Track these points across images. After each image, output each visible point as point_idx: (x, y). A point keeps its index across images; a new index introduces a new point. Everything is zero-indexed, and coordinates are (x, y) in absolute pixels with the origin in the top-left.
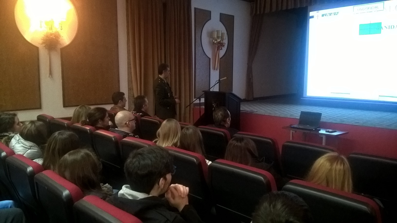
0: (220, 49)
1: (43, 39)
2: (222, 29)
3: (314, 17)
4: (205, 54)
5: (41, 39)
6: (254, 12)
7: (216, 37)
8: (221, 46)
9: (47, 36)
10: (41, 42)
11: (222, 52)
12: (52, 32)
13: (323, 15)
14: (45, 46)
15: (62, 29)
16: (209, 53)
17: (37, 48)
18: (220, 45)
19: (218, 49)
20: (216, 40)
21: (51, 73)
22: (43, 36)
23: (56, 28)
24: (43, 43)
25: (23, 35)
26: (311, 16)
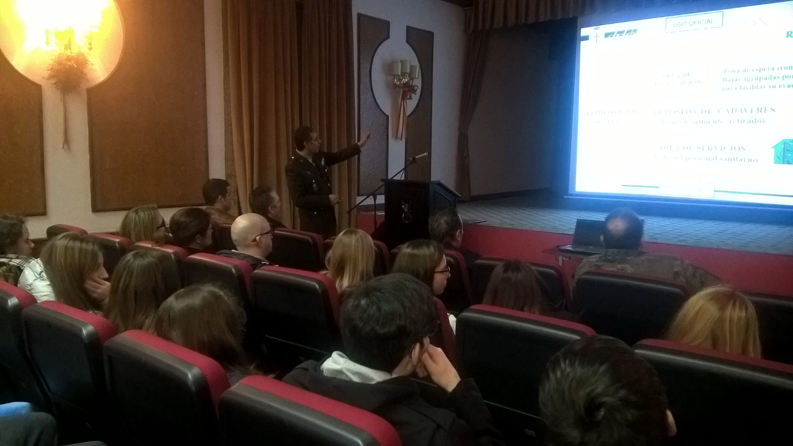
0: (408, 97)
1: (51, 69)
2: (410, 57)
3: (590, 38)
4: (378, 106)
5: (47, 69)
6: (472, 27)
7: (400, 74)
8: (410, 91)
9: (59, 62)
10: (46, 74)
11: (411, 105)
12: (71, 55)
13: (607, 35)
14: (55, 84)
15: (90, 49)
16: (386, 105)
17: (38, 87)
18: (408, 90)
19: (404, 98)
20: (400, 80)
21: (67, 141)
22: (51, 62)
23: (79, 47)
24: (51, 77)
25: (8, 59)
26: (583, 37)
